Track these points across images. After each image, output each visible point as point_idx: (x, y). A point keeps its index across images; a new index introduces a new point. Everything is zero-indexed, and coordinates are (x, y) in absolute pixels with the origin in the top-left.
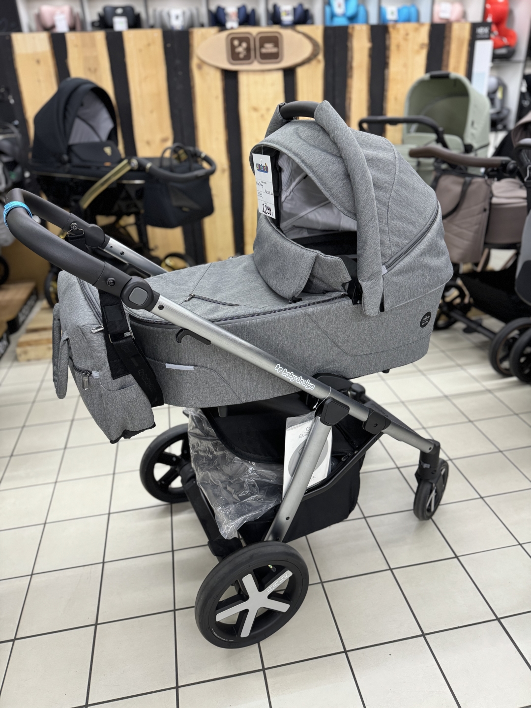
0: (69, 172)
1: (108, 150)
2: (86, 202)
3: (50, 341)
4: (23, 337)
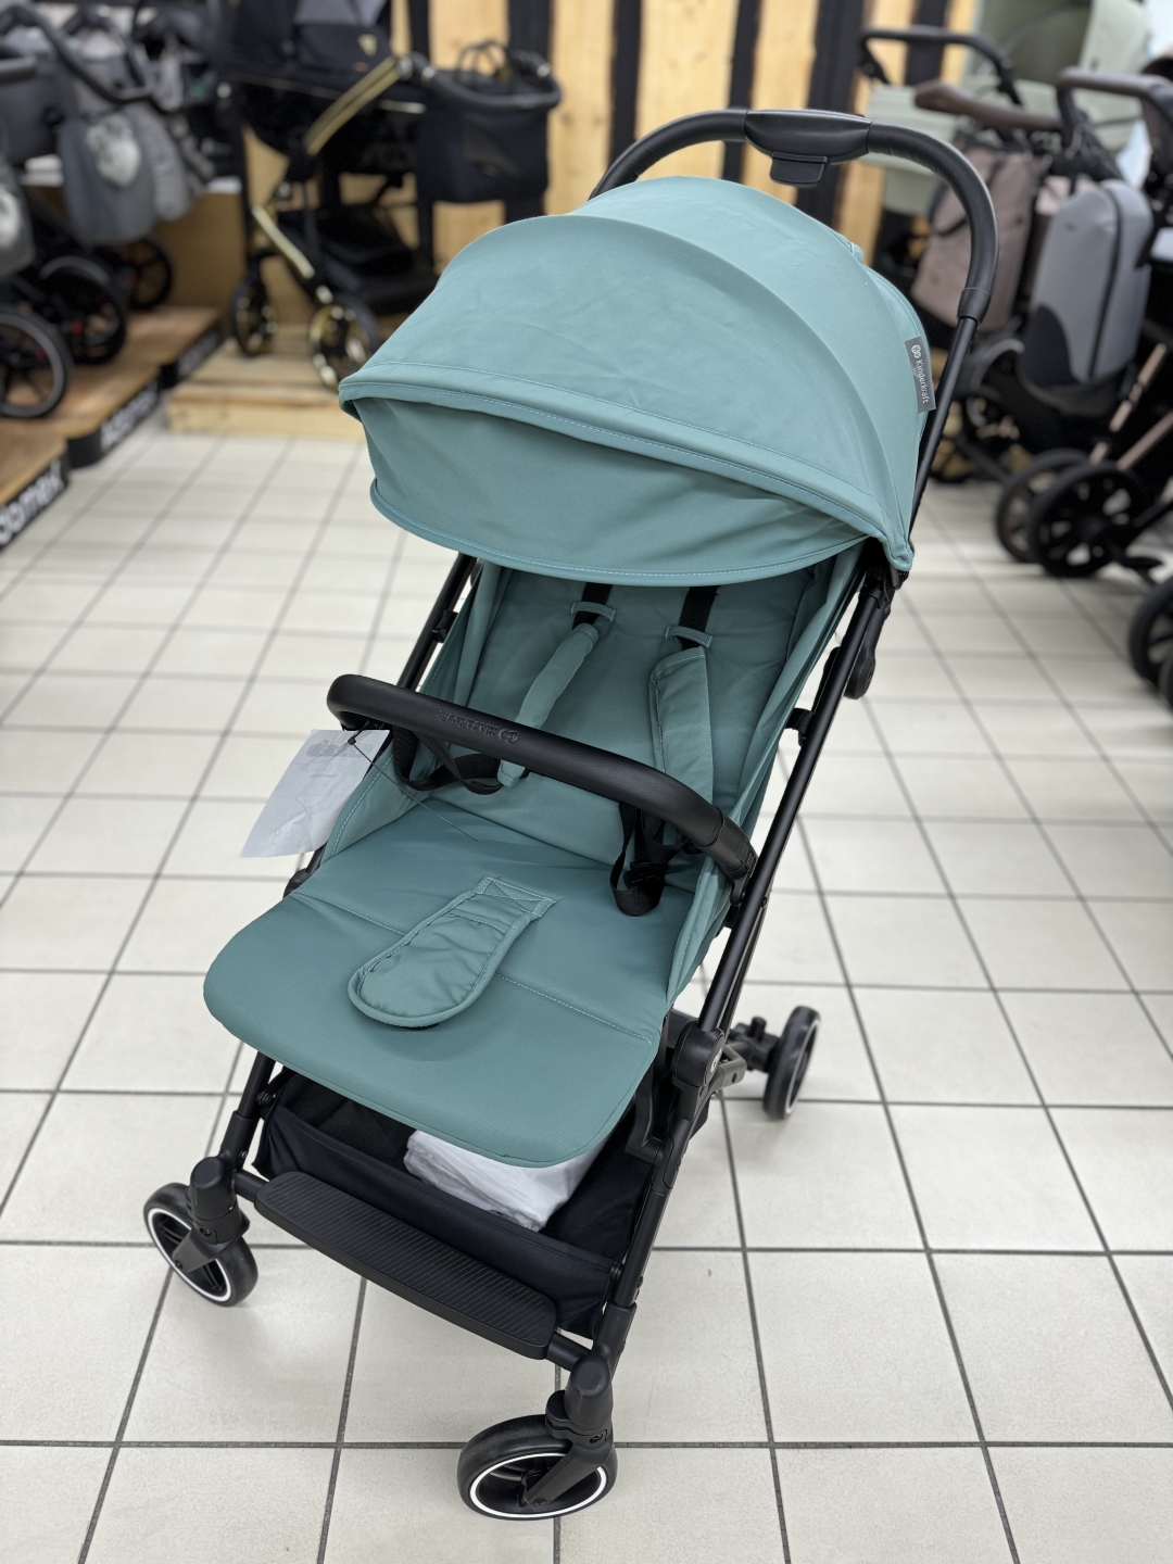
0: (290, 79)
1: (368, 44)
2: (317, 139)
3: (227, 401)
4: (183, 390)
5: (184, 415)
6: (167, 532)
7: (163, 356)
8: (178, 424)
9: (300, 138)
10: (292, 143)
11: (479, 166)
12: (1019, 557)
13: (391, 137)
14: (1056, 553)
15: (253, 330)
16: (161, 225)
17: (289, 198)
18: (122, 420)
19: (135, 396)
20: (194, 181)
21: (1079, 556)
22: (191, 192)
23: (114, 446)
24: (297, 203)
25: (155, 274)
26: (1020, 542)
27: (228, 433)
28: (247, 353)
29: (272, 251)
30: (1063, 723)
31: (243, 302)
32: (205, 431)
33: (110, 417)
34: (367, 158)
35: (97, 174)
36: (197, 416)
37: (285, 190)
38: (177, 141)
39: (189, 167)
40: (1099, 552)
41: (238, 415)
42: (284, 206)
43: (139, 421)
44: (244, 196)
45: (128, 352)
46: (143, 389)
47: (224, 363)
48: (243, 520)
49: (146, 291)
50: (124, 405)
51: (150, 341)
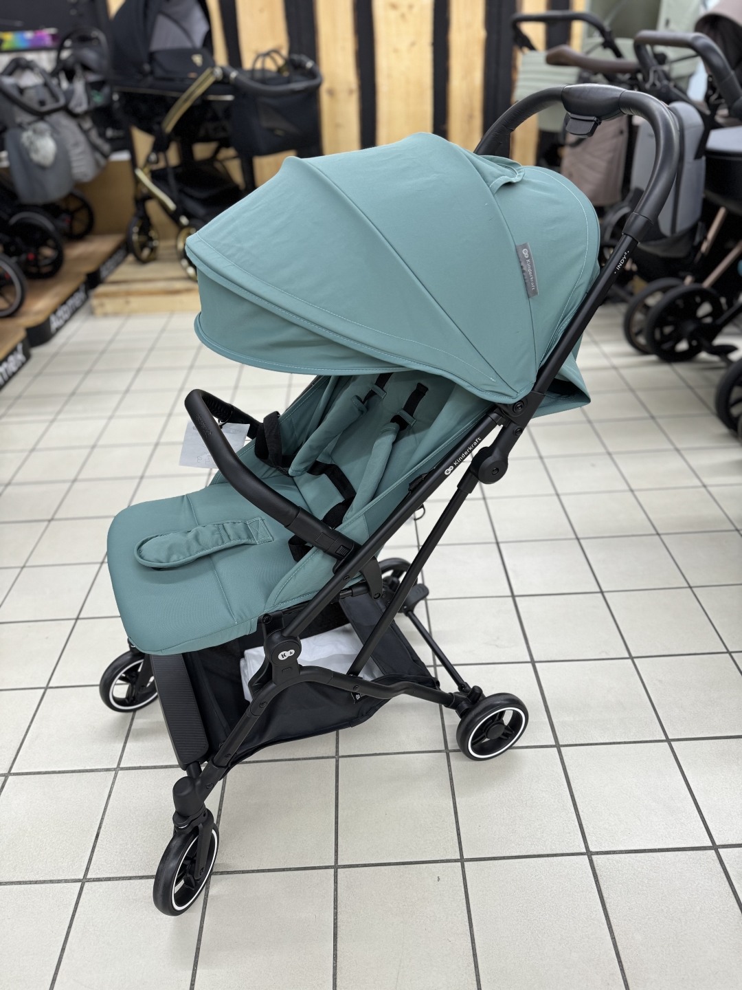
0: (151, 87)
1: (198, 59)
2: (170, 124)
3: (128, 294)
4: (101, 289)
5: (102, 305)
6: (91, 383)
7: (89, 268)
8: (99, 311)
9: (160, 123)
10: (156, 127)
11: (272, 130)
12: (642, 351)
13: (215, 118)
14: (666, 346)
15: (143, 246)
16: (79, 185)
17: (157, 162)
18: (63, 312)
19: (71, 296)
20: (98, 156)
21: (683, 346)
22: (97, 163)
23: (58, 329)
24: (162, 164)
25: (82, 216)
26: (642, 340)
27: (130, 314)
28: (142, 261)
29: (150, 196)
30: (675, 463)
31: (136, 229)
32: (116, 314)
33: (55, 312)
34: (202, 133)
35: (31, 160)
36: (110, 305)
37: (153, 157)
38: (86, 132)
39: (95, 148)
40: (694, 343)
41: (135, 302)
42: (155, 167)
43: (75, 311)
44: (133, 162)
45: (66, 268)
46: (77, 290)
47: (128, 270)
48: (139, 370)
49: (78, 227)
50: (64, 303)
51: (81, 259)
